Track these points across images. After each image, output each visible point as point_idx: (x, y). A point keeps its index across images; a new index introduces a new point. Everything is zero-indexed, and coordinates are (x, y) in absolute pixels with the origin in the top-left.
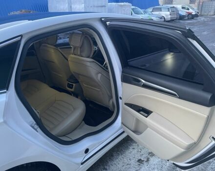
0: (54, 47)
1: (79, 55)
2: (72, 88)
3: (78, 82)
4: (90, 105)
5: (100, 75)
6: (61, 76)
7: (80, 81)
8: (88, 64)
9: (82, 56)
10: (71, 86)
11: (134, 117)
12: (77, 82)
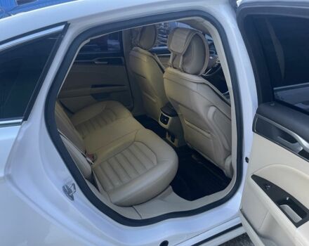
0: (149, 54)
1: (180, 70)
2: (166, 123)
3: (177, 115)
4: (193, 156)
5: (212, 109)
6: (154, 100)
7: (179, 114)
8: (194, 87)
9: (185, 72)
10: (165, 120)
11: (268, 211)
12: (174, 114)
